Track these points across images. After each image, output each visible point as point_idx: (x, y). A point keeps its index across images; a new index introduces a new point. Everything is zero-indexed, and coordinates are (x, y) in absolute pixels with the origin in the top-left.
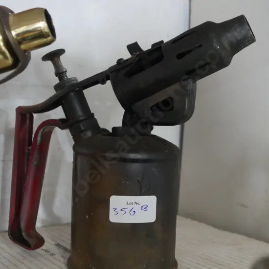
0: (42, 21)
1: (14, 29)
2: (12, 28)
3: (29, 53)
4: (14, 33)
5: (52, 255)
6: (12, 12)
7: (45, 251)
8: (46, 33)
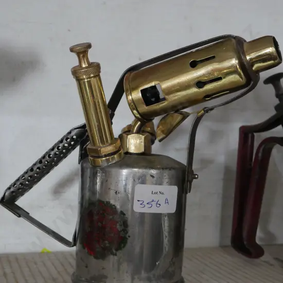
0: (272, 47)
1: (249, 54)
2: (246, 54)
3: (259, 74)
4: (248, 58)
5: (272, 265)
6: (245, 41)
7: (265, 262)
8: (274, 56)
